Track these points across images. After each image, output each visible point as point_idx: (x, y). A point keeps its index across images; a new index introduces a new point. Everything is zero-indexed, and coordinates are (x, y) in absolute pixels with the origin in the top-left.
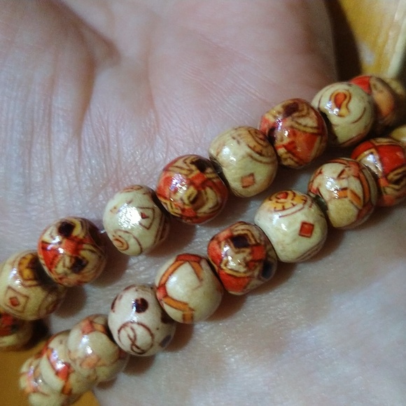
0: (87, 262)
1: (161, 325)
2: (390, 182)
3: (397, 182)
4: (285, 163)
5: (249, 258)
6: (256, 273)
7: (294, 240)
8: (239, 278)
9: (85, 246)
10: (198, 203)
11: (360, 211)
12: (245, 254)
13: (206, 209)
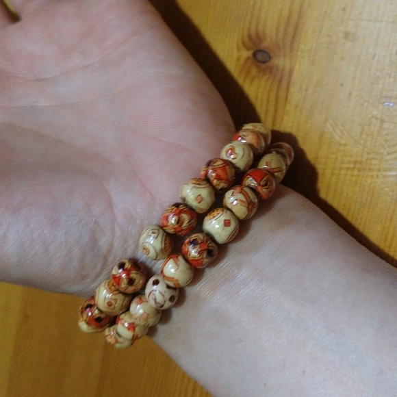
0: (135, 280)
1: (167, 290)
2: (262, 186)
3: (266, 185)
4: (220, 187)
5: (199, 250)
6: (205, 256)
7: (223, 230)
8: (197, 260)
9: (133, 272)
10: (180, 223)
11: (248, 207)
12: (198, 248)
13: (185, 224)
